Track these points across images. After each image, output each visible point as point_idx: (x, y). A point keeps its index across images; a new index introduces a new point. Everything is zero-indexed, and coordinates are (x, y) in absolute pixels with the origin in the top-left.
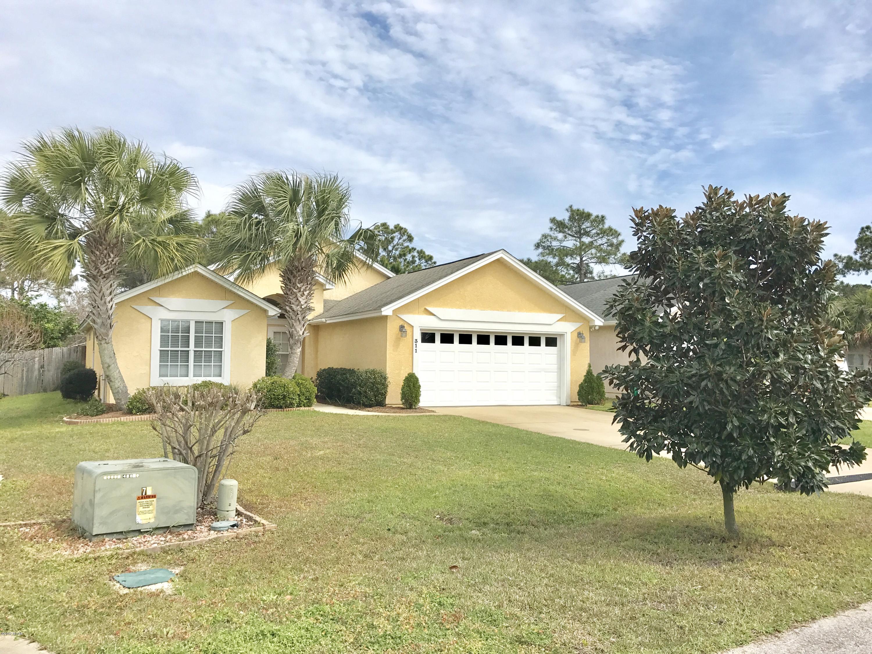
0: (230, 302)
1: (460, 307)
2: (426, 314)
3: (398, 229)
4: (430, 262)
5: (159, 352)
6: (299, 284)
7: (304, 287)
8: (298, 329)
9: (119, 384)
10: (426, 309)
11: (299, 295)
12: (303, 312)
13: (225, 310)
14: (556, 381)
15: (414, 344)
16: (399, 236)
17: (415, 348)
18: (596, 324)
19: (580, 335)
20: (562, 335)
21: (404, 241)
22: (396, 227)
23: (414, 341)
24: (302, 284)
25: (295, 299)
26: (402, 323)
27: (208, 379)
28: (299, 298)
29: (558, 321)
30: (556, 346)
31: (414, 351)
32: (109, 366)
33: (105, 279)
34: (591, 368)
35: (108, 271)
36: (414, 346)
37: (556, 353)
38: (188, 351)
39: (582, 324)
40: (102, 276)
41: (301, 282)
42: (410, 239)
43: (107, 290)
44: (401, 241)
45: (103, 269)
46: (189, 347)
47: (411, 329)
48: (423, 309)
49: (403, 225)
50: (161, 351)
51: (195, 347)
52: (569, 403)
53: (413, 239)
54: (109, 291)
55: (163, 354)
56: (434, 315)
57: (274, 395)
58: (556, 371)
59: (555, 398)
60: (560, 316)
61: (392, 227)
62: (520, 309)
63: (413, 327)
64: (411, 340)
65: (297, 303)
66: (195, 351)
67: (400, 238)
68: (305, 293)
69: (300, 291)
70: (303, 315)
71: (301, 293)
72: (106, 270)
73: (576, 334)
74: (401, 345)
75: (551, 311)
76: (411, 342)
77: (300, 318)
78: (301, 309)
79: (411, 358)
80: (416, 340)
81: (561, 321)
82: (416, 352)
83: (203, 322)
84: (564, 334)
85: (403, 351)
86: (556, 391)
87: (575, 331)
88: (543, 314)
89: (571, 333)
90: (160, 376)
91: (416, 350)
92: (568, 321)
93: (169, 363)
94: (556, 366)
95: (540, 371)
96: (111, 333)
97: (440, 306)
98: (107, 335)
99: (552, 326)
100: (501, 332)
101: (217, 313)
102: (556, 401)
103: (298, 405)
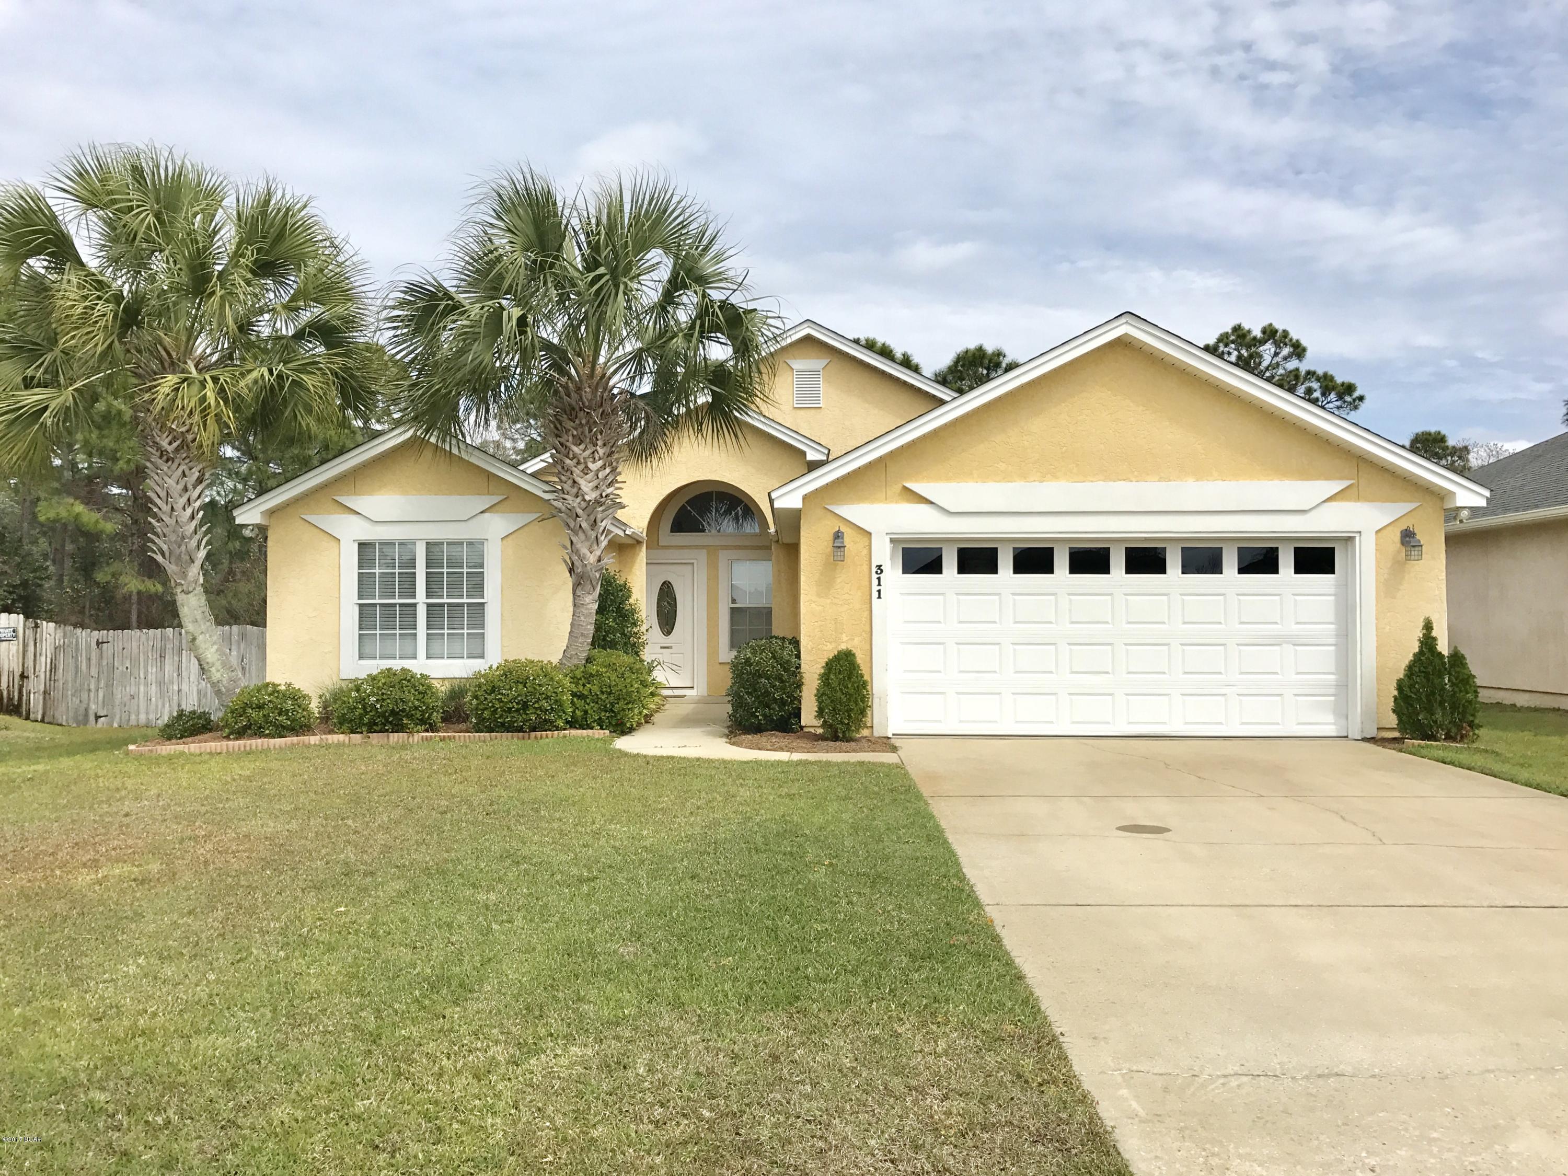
0: (496, 499)
1: (1006, 477)
2: (909, 501)
3: (1270, 333)
4: (1348, 399)
5: (357, 609)
7: (588, 452)
8: (584, 551)
10: (906, 489)
11: (577, 471)
12: (589, 510)
13: (486, 515)
14: (1333, 670)
15: (875, 576)
16: (1273, 350)
17: (875, 588)
18: (1459, 504)
19: (1408, 536)
20: (1348, 540)
21: (1285, 358)
22: (1264, 331)
23: (874, 569)
24: (582, 446)
25: (570, 482)
26: (836, 526)
28: (578, 479)
29: (1329, 500)
30: (1332, 571)
31: (875, 594)
33: (170, 463)
34: (1434, 634)
35: (175, 445)
36: (875, 582)
37: (1332, 591)
38: (415, 605)
39: (1413, 505)
40: (165, 458)
41: (579, 441)
42: (1299, 351)
43: (177, 483)
44: (1276, 360)
46: (414, 597)
47: (866, 539)
48: (900, 486)
49: (1280, 326)
50: (360, 605)
51: (428, 597)
52: (1372, 733)
53: (1304, 350)
54: (181, 486)
55: (365, 613)
56: (932, 503)
57: (500, 701)
58: (1332, 641)
59: (1331, 718)
60: (1335, 486)
61: (1257, 333)
62: (1200, 473)
63: (870, 534)
64: (865, 567)
65: (575, 490)
66: (429, 605)
67: (1276, 354)
68: (590, 465)
69: (578, 463)
71: (581, 467)
72: (170, 443)
73: (1395, 536)
74: (839, 580)
75: (1304, 474)
76: (867, 572)
77: (584, 525)
78: (584, 504)
79: (866, 613)
80: (879, 567)
81: (1342, 499)
82: (879, 597)
83: (443, 543)
84: (1357, 535)
85: (846, 597)
86: (1332, 698)
87: (1390, 528)
88: (1276, 482)
89: (1377, 532)
90: (361, 658)
91: (879, 591)
92: (1367, 500)
93: (378, 632)
94: (1332, 626)
95: (1276, 641)
96: (194, 571)
97: (948, 479)
98: (184, 575)
99: (1308, 515)
100: (1146, 539)
101: (470, 522)
102: (1333, 727)
103: (573, 724)
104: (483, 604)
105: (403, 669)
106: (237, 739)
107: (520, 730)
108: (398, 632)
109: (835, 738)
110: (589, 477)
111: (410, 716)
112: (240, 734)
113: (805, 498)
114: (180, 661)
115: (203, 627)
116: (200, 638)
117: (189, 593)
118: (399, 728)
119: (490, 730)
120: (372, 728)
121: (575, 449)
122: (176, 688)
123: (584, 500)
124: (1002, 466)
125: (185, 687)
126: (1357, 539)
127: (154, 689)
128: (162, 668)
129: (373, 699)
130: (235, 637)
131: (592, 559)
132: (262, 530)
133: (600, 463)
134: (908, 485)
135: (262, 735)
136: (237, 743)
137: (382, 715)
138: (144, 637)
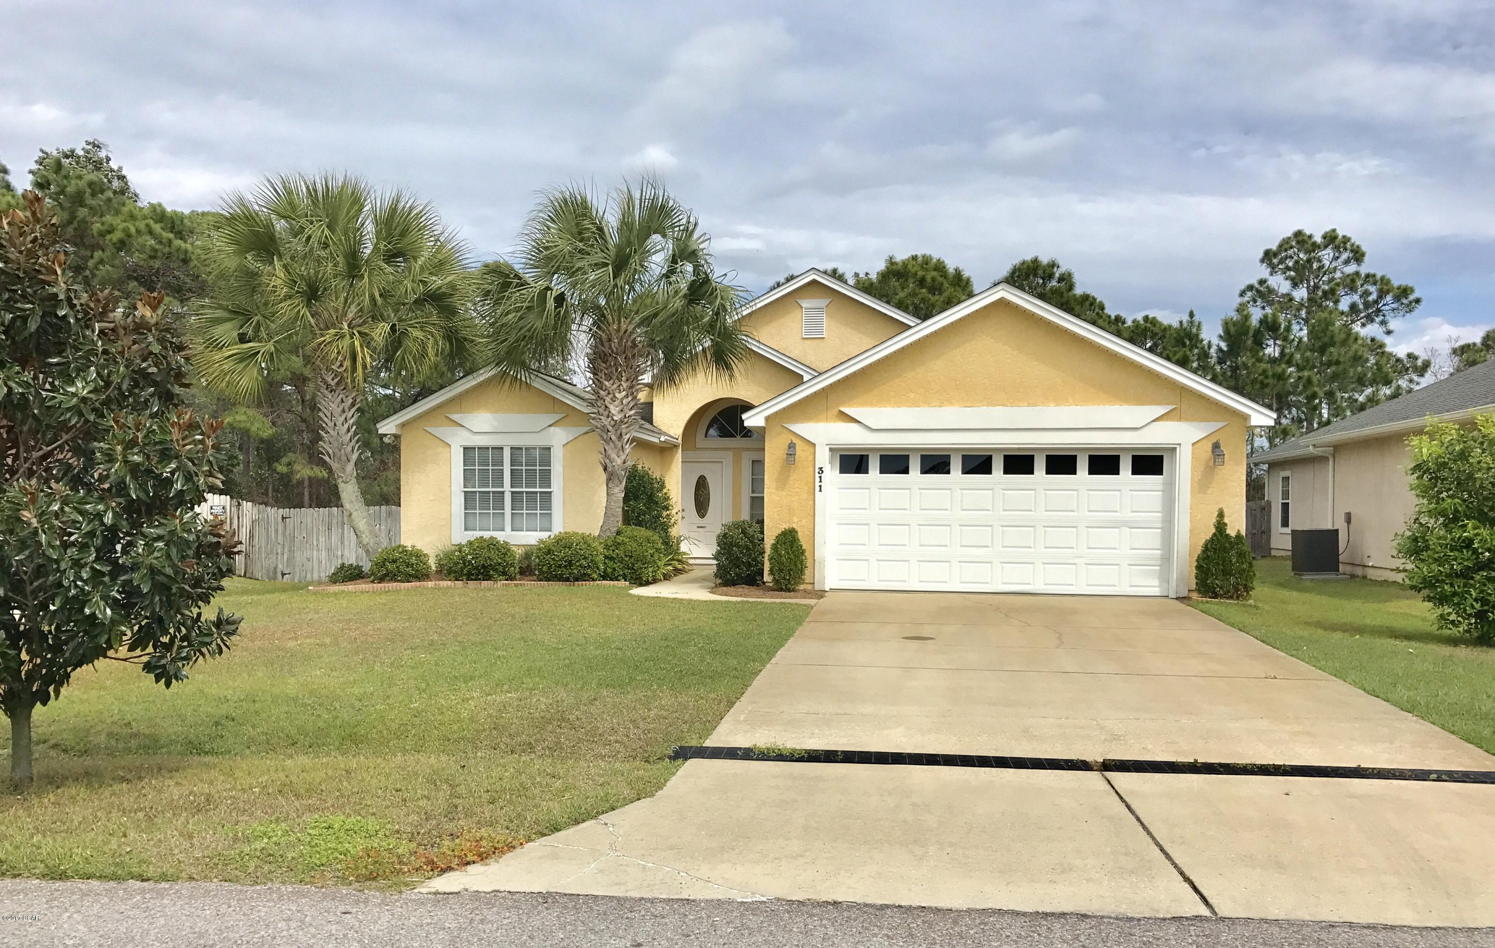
0: (558, 417)
1: (915, 404)
2: (843, 421)
5: (462, 494)
6: (608, 381)
7: (615, 386)
8: (614, 456)
9: (367, 540)
10: (840, 412)
11: (608, 399)
12: (616, 427)
13: (552, 428)
14: (1159, 547)
15: (817, 475)
16: (1333, 254)
17: (817, 484)
18: (1254, 424)
19: (1216, 448)
20: (1173, 450)
21: (1344, 263)
22: (1325, 236)
23: (817, 471)
24: (611, 382)
25: (603, 407)
26: (789, 439)
27: (486, 535)
28: (608, 405)
29: (1154, 421)
30: (1160, 472)
31: (817, 489)
32: (350, 515)
33: (333, 393)
36: (818, 479)
37: (1160, 488)
38: (503, 493)
39: (1220, 425)
41: (610, 378)
45: (329, 379)
46: (502, 487)
47: (812, 449)
48: (837, 410)
49: (1341, 232)
50: (465, 492)
51: (512, 486)
52: (1181, 594)
55: (469, 497)
56: (859, 422)
57: (554, 560)
58: (1160, 525)
59: (1156, 582)
60: (1161, 410)
61: (1318, 238)
62: (1059, 400)
63: (814, 445)
64: (811, 469)
65: (607, 413)
67: (1336, 259)
68: (617, 395)
69: (609, 393)
70: (619, 432)
71: (611, 396)
72: (333, 380)
73: (1208, 447)
74: (791, 478)
75: (1140, 400)
76: (812, 473)
77: (613, 437)
78: (613, 423)
79: (811, 503)
80: (821, 469)
81: (1167, 420)
82: (820, 490)
83: (521, 449)
84: (1178, 447)
85: (797, 490)
86: (1158, 568)
87: (1205, 441)
88: (1117, 407)
89: (1193, 444)
90: (466, 529)
91: (820, 486)
92: (1187, 420)
93: (478, 511)
94: (1160, 514)
95: (1116, 525)
96: (350, 467)
97: (872, 405)
98: (344, 470)
99: (1141, 432)
100: (1019, 449)
101: (541, 433)
102: (1158, 589)
103: (604, 577)
104: (550, 492)
105: (492, 538)
106: (379, 583)
107: (567, 580)
108: (491, 511)
109: (781, 590)
110: (616, 403)
111: (496, 570)
112: (381, 580)
113: (767, 419)
114: (343, 533)
115: (357, 507)
116: (355, 514)
117: (347, 483)
118: (488, 578)
119: (548, 580)
120: (470, 577)
121: (607, 383)
122: (340, 553)
123: (613, 419)
124: (912, 395)
125: (346, 553)
126: (1178, 449)
127: (324, 554)
128: (330, 538)
129: (470, 557)
130: (384, 515)
131: (619, 461)
132: (397, 437)
133: (624, 393)
134: (842, 409)
135: (396, 581)
136: (379, 585)
137: (476, 568)
138: (316, 515)
